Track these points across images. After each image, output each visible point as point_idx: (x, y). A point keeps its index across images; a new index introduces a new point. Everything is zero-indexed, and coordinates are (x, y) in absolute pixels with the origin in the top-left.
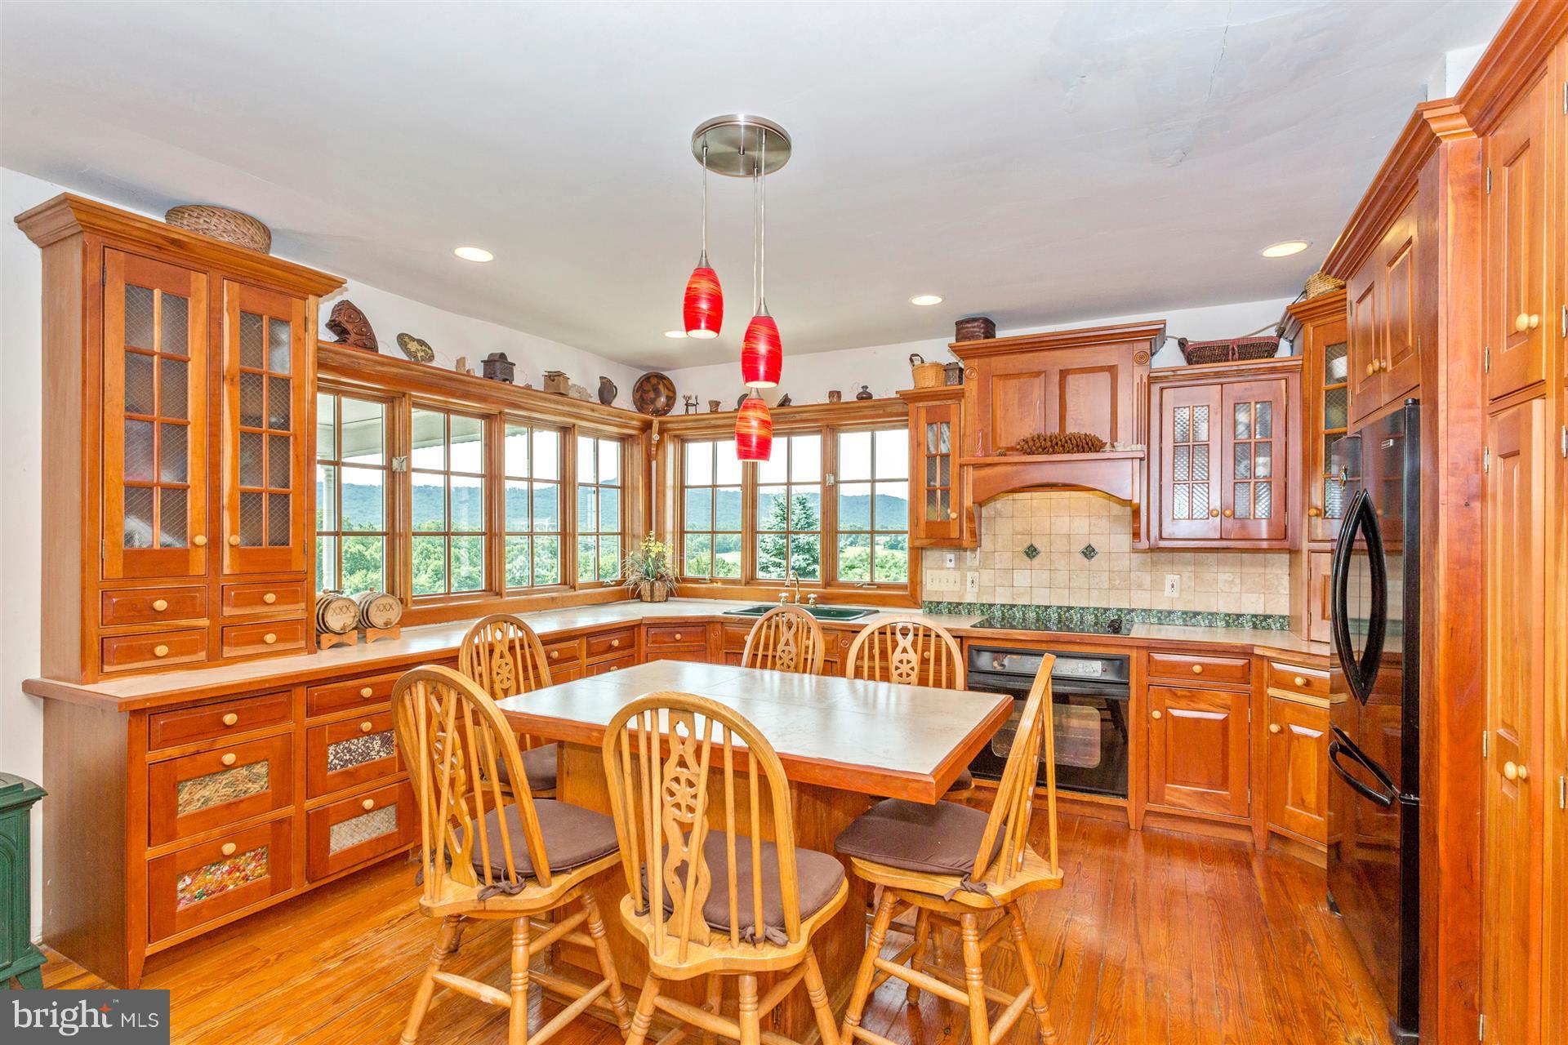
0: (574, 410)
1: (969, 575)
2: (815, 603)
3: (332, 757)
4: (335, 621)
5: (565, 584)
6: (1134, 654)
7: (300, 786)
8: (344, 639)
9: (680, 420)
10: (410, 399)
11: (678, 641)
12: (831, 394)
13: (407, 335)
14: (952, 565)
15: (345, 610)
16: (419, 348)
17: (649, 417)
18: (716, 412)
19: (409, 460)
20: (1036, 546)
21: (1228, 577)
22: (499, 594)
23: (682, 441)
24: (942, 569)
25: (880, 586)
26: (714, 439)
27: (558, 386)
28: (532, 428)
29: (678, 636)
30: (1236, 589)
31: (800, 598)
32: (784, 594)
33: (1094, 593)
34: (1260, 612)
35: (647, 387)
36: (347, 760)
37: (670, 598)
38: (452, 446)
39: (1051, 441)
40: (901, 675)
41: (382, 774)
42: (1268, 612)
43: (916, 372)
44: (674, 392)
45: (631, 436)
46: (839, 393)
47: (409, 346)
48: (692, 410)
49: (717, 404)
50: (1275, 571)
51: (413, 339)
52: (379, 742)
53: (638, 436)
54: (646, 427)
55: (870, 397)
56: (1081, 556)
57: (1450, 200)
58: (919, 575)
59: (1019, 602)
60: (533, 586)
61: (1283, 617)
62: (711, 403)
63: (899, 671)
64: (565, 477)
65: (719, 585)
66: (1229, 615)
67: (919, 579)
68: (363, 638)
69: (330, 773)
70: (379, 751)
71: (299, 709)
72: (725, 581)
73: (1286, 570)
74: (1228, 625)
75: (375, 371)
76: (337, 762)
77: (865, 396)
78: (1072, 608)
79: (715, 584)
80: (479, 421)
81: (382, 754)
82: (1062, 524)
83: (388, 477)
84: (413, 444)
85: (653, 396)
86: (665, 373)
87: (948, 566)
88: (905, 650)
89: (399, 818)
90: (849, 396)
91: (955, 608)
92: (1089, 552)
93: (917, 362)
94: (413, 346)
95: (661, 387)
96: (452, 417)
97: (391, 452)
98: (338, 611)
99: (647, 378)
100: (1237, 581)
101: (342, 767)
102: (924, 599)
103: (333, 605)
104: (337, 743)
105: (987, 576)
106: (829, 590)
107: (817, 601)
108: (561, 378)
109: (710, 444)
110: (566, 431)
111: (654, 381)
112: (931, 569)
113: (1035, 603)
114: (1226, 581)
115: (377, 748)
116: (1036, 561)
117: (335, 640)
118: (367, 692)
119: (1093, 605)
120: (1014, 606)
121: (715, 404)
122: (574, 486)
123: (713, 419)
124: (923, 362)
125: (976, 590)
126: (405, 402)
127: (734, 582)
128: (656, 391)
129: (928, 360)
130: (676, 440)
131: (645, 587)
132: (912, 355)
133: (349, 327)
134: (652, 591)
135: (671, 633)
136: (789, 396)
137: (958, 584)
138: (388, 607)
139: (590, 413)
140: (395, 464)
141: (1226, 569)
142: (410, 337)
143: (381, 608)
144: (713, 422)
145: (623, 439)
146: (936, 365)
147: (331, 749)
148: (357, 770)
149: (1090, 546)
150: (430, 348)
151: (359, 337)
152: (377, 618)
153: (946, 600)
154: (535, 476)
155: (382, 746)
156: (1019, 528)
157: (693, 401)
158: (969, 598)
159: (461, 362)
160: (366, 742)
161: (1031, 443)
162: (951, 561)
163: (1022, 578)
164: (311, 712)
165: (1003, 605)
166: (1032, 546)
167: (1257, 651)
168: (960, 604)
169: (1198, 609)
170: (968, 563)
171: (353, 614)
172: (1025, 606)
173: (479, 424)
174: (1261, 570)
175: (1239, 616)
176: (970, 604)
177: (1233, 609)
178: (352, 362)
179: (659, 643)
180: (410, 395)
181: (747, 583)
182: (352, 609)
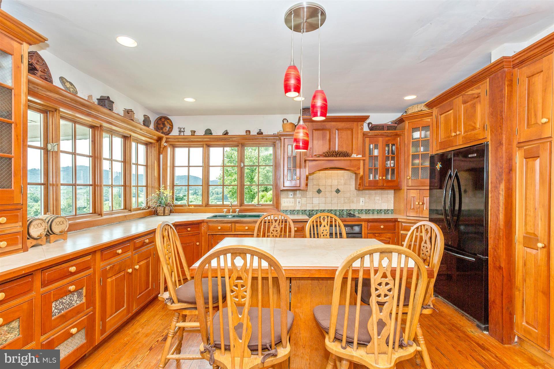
0: (134, 129)
1: (298, 200)
2: (238, 213)
3: (53, 309)
4: (35, 232)
5: (126, 209)
6: (363, 223)
7: (37, 329)
8: (39, 242)
9: (175, 138)
10: (59, 113)
11: (189, 231)
12: (246, 131)
13: (64, 78)
14: (292, 196)
15: (40, 225)
16: (71, 86)
17: (160, 134)
18: (194, 135)
19: (58, 145)
20: (321, 189)
21: (378, 198)
22: (100, 214)
23: (174, 147)
24: (288, 198)
25: (262, 205)
26: (189, 147)
27: (131, 116)
28: (112, 135)
29: (189, 229)
30: (380, 202)
31: (232, 211)
32: (225, 210)
33: (339, 205)
34: (386, 209)
35: (160, 122)
36: (61, 309)
37: (171, 214)
38: (77, 141)
39: (336, 153)
40: (324, 236)
41: (78, 313)
42: (388, 209)
43: (284, 126)
44: (172, 126)
45: (151, 143)
46: (249, 131)
47: (66, 84)
48: (182, 134)
49: (195, 132)
50: (390, 196)
51: (68, 81)
52: (76, 295)
53: (154, 144)
54: (159, 139)
55: (262, 133)
56: (335, 193)
57: (506, 85)
58: (279, 201)
59: (315, 209)
60: (112, 210)
61: (392, 210)
62: (191, 131)
63: (323, 234)
64: (125, 159)
65: (193, 207)
66: (378, 210)
67: (279, 202)
68: (48, 241)
69: (53, 318)
70: (76, 301)
71: (37, 283)
72: (195, 206)
73: (393, 196)
74: (378, 213)
75: (45, 94)
76: (56, 311)
77: (260, 133)
78: (332, 210)
79: (191, 207)
80: (88, 129)
81: (78, 302)
82: (329, 182)
83: (44, 154)
84: (61, 138)
85: (162, 126)
86: (169, 117)
87: (290, 197)
88: (324, 226)
89: (87, 335)
90: (254, 133)
91: (292, 212)
92: (338, 191)
93: (285, 122)
94: (68, 85)
95: (166, 123)
96: (78, 126)
97: (46, 141)
98: (36, 226)
99: (160, 119)
100: (380, 199)
101: (59, 313)
102: (281, 209)
103: (33, 223)
104: (56, 301)
105: (304, 200)
106: (242, 207)
107: (239, 212)
108: (132, 113)
109: (187, 149)
110: (126, 138)
111: (163, 120)
112: (284, 198)
113: (320, 209)
114: (377, 199)
115: (75, 299)
116: (321, 194)
117: (34, 242)
118: (73, 269)
119: (339, 209)
120: (313, 210)
121: (193, 132)
122: (130, 164)
123: (192, 138)
124: (288, 122)
125: (300, 205)
126: (56, 115)
127: (199, 206)
128: (164, 124)
129: (289, 121)
130: (171, 146)
131: (160, 210)
132: (284, 119)
133: (38, 67)
134: (164, 211)
135: (186, 228)
136: (228, 131)
137: (294, 204)
138: (61, 223)
139: (139, 131)
140: (49, 147)
141: (377, 196)
142: (66, 80)
143: (58, 223)
144: (192, 139)
145: (147, 144)
146: (291, 123)
147: (53, 305)
148: (67, 313)
149: (338, 189)
150: (75, 88)
151: (43, 74)
152: (56, 229)
153: (289, 209)
154: (114, 158)
155: (78, 298)
156: (315, 183)
157: (182, 130)
158: (298, 208)
159: (90, 97)
160: (71, 297)
161: (329, 153)
162: (291, 195)
163: (316, 201)
164: (44, 284)
165: (309, 210)
166: (319, 189)
167: (399, 220)
168: (294, 210)
169: (369, 209)
170: (298, 196)
171: (44, 228)
172: (317, 210)
173: (89, 131)
174: (387, 196)
175: (381, 210)
176: (298, 210)
177: (379, 208)
178: (34, 87)
179: (181, 232)
180: (59, 111)
181: (206, 206)
182: (44, 224)
